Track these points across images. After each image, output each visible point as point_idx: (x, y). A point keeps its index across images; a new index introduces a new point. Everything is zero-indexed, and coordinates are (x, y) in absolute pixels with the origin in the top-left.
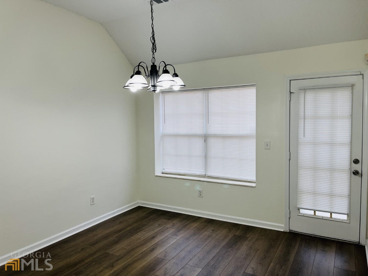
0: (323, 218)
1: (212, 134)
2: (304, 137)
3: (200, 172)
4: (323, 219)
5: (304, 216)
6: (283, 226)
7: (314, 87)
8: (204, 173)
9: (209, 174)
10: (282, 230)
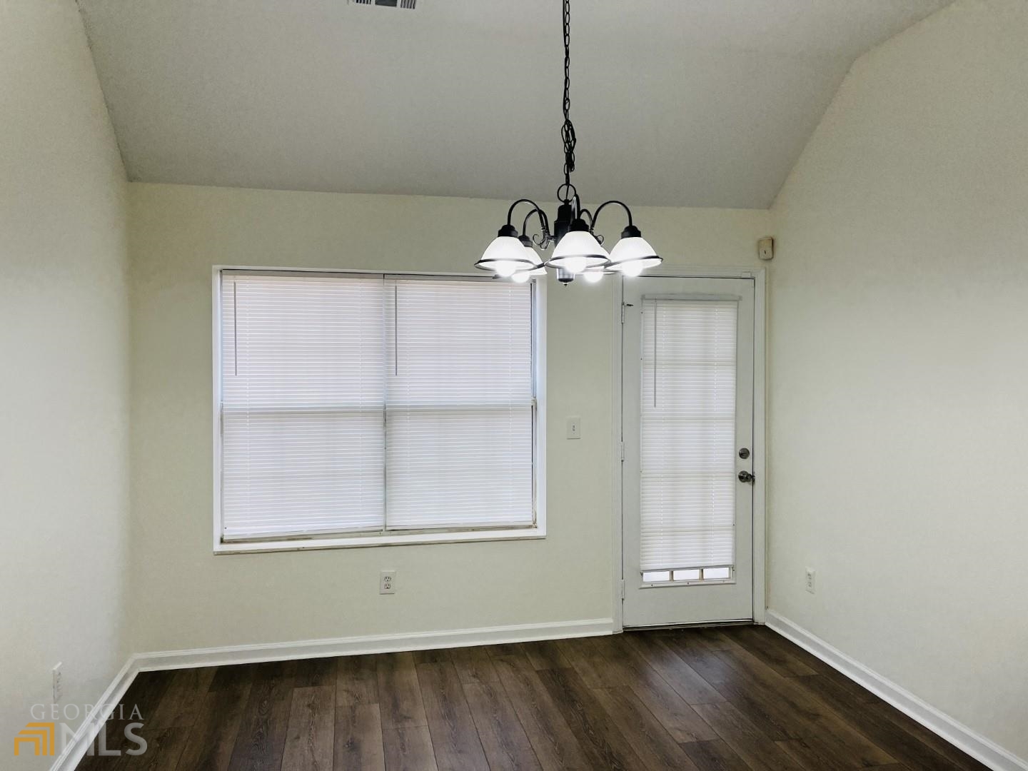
0: (690, 584)
1: (406, 406)
2: (655, 406)
3: (370, 519)
4: (688, 585)
5: (653, 587)
6: (610, 621)
7: (672, 297)
8: (380, 523)
9: (396, 522)
10: (610, 633)
